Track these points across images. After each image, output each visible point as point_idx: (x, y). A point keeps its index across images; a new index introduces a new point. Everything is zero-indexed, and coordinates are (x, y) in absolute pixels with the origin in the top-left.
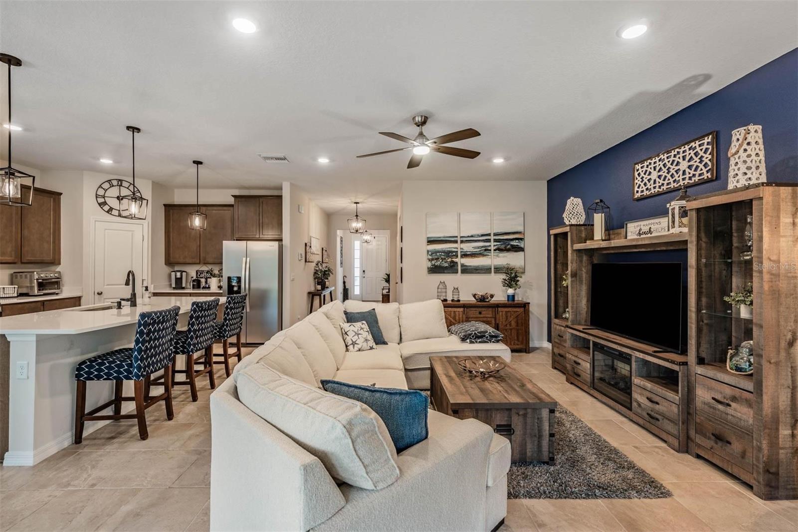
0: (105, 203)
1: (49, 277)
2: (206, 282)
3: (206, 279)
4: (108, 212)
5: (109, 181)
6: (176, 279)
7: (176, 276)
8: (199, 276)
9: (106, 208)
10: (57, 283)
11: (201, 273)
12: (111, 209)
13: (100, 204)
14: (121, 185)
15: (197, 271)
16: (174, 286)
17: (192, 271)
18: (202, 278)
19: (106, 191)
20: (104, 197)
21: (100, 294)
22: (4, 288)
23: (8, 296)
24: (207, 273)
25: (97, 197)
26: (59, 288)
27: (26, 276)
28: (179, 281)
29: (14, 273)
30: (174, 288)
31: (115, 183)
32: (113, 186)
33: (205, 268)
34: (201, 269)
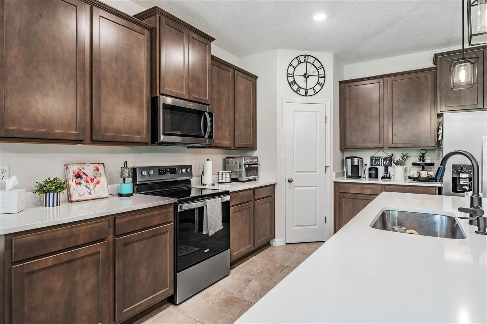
0: (294, 82)
1: (252, 163)
2: (386, 171)
3: (386, 167)
4: (296, 92)
5: (297, 57)
6: (353, 166)
7: (352, 162)
8: (375, 163)
9: (295, 87)
10: (256, 169)
11: (376, 160)
12: (300, 88)
13: (290, 84)
14: (307, 62)
15: (371, 158)
16: (350, 174)
17: (366, 157)
18: (379, 165)
19: (295, 69)
20: (293, 76)
21: (289, 181)
22: (222, 173)
23: (225, 182)
24: (385, 159)
25: (287, 77)
26: (257, 174)
27: (236, 161)
28: (355, 168)
29: (227, 158)
30: (350, 177)
31: (302, 59)
32: (301, 63)
33: (382, 154)
34: (375, 156)
